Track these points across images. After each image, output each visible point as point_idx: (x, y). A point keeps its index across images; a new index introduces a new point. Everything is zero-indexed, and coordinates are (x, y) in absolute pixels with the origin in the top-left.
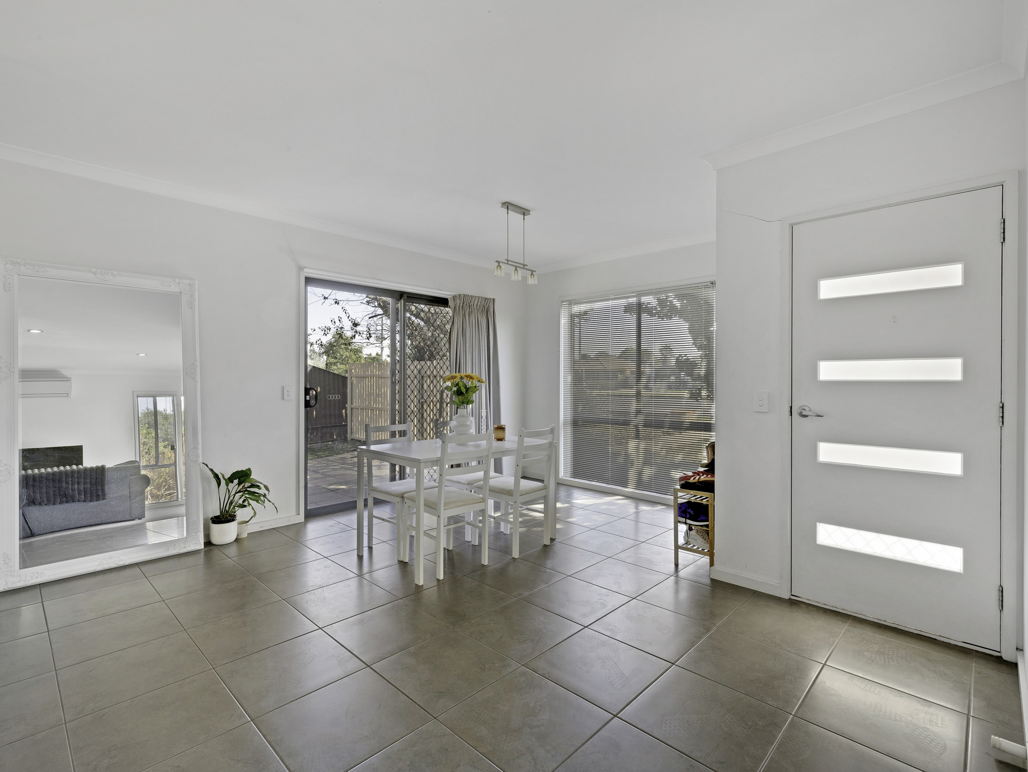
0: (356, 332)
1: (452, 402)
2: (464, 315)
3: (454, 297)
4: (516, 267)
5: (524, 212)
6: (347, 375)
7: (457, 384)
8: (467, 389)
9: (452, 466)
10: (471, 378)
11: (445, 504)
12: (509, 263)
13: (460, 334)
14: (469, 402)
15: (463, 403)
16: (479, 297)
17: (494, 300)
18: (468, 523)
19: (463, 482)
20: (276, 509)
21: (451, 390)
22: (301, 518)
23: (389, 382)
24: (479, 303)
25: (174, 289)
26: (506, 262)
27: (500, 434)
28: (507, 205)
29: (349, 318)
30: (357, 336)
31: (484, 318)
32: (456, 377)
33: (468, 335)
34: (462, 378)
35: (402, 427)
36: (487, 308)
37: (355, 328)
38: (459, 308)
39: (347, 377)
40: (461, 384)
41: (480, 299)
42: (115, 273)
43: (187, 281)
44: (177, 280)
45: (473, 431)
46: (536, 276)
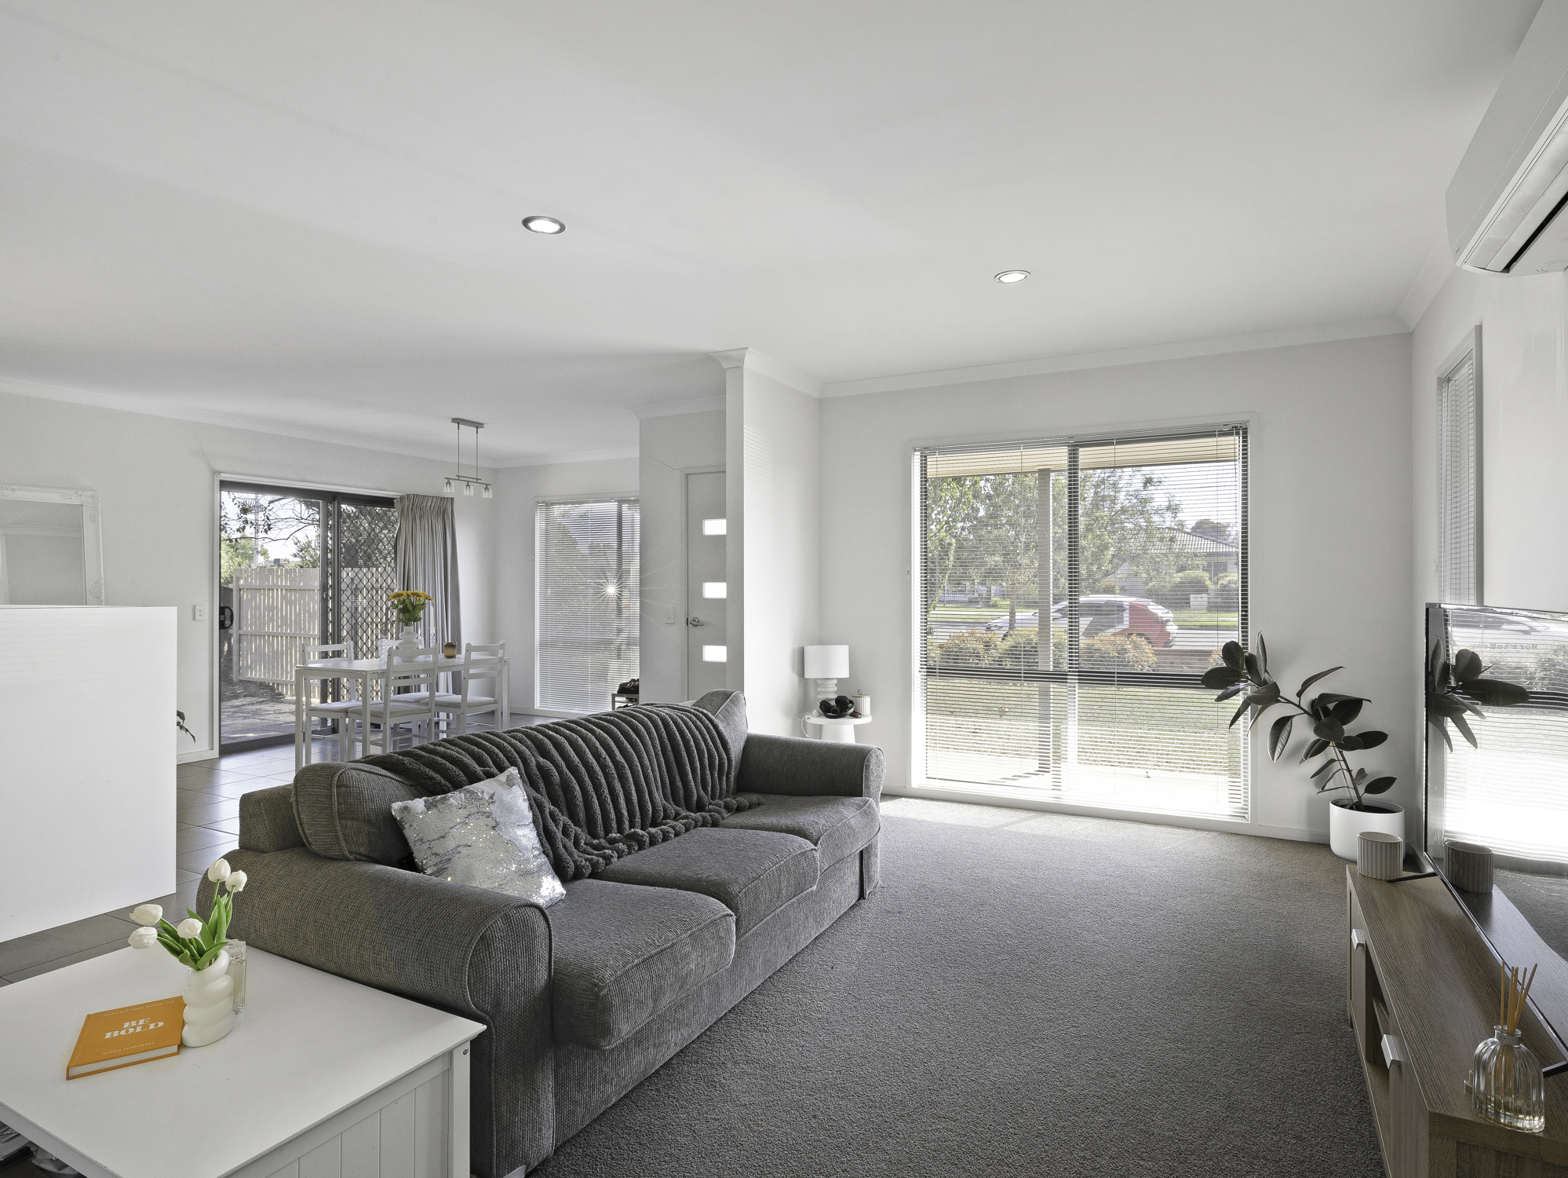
0: (246, 522)
1: (399, 620)
2: (414, 520)
3: (402, 498)
4: (468, 481)
5: (478, 425)
6: (230, 586)
7: (404, 601)
8: (414, 607)
9: (399, 678)
10: (418, 595)
11: (391, 713)
12: (461, 478)
13: (409, 540)
14: (417, 619)
15: (410, 620)
16: (433, 497)
17: (452, 499)
18: (415, 736)
19: (410, 700)
20: (194, 737)
21: (397, 607)
22: (215, 753)
23: (317, 597)
24: (433, 504)
25: (76, 501)
26: (457, 478)
27: (450, 652)
28: (458, 421)
29: (235, 501)
30: (248, 527)
31: (440, 521)
32: (402, 595)
33: (419, 542)
34: (408, 595)
35: (337, 647)
36: (443, 509)
37: (244, 516)
38: (408, 511)
39: (232, 590)
40: (407, 602)
41: (434, 499)
42: (16, 487)
43: (90, 493)
44: (79, 493)
45: (421, 647)
46: (490, 490)
